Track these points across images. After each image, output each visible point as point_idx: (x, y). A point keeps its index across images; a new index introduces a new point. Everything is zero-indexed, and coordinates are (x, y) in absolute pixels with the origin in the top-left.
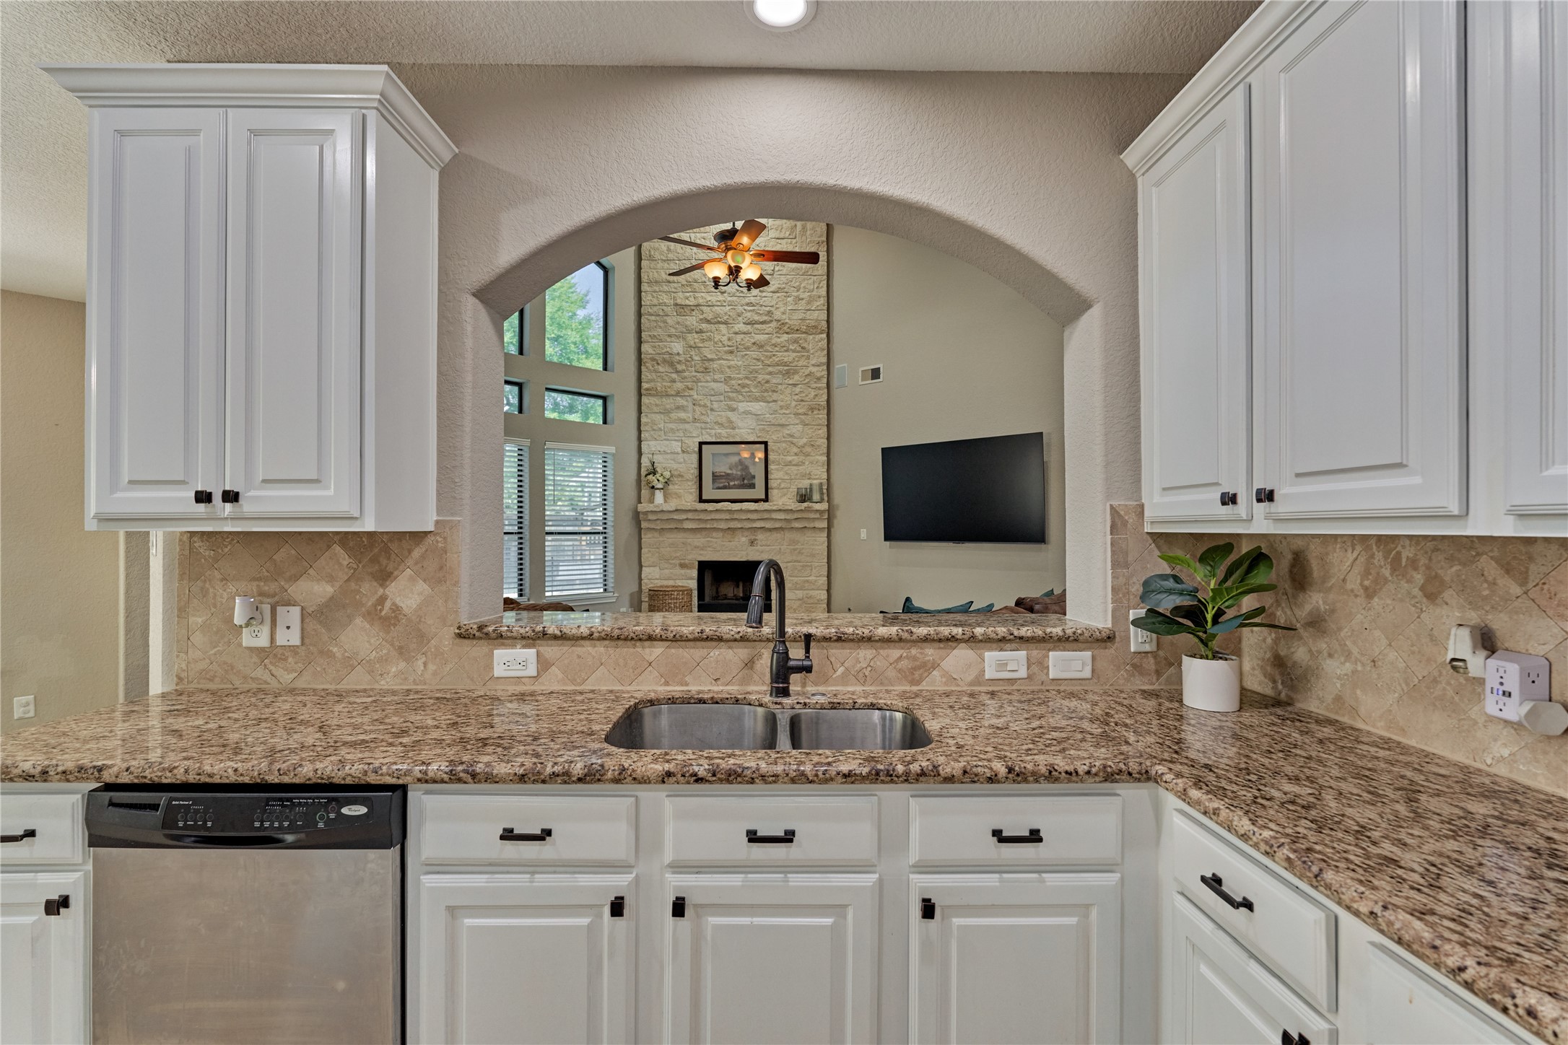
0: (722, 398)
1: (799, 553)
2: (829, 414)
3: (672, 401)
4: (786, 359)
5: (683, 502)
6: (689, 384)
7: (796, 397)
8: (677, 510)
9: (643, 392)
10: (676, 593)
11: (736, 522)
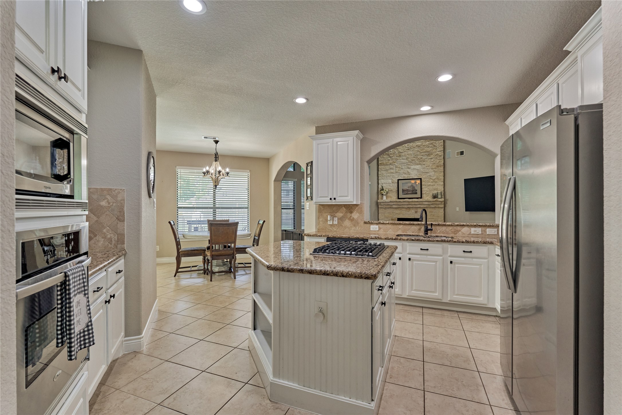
0: (405, 165)
1: (433, 216)
2: (444, 168)
4: (428, 150)
5: (392, 199)
6: (394, 161)
7: (432, 163)
8: (390, 202)
9: (379, 164)
11: (411, 205)
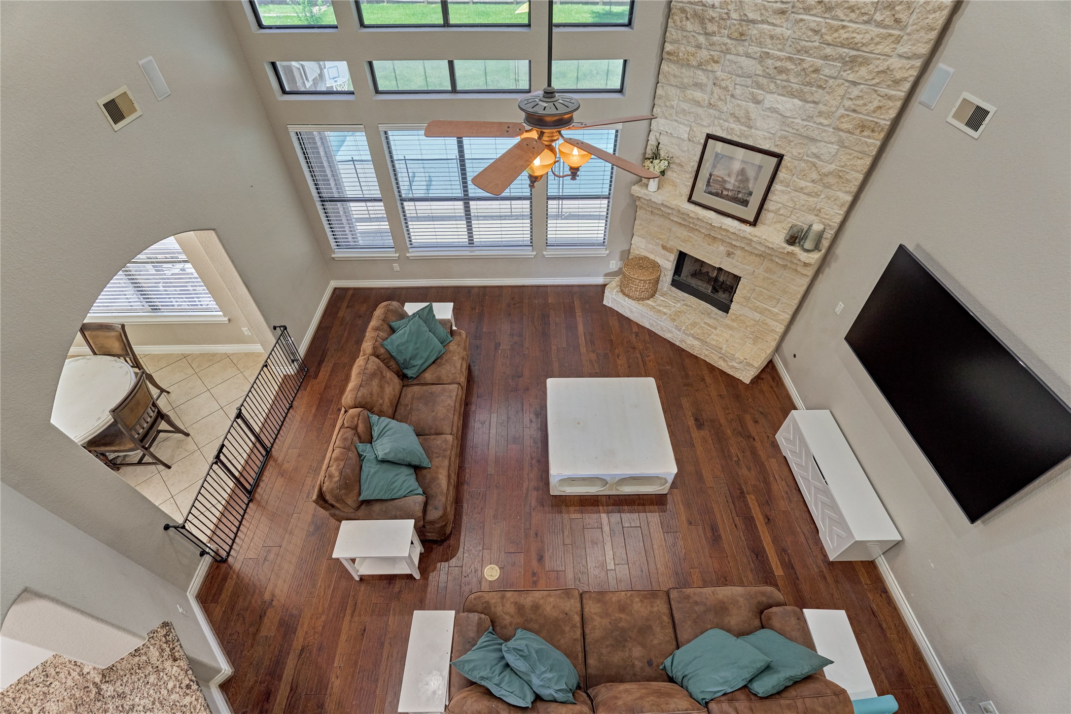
0: (749, 81)
2: (886, 140)
3: (692, 74)
4: (858, 38)
7: (848, 103)
8: (665, 205)
9: (665, 56)
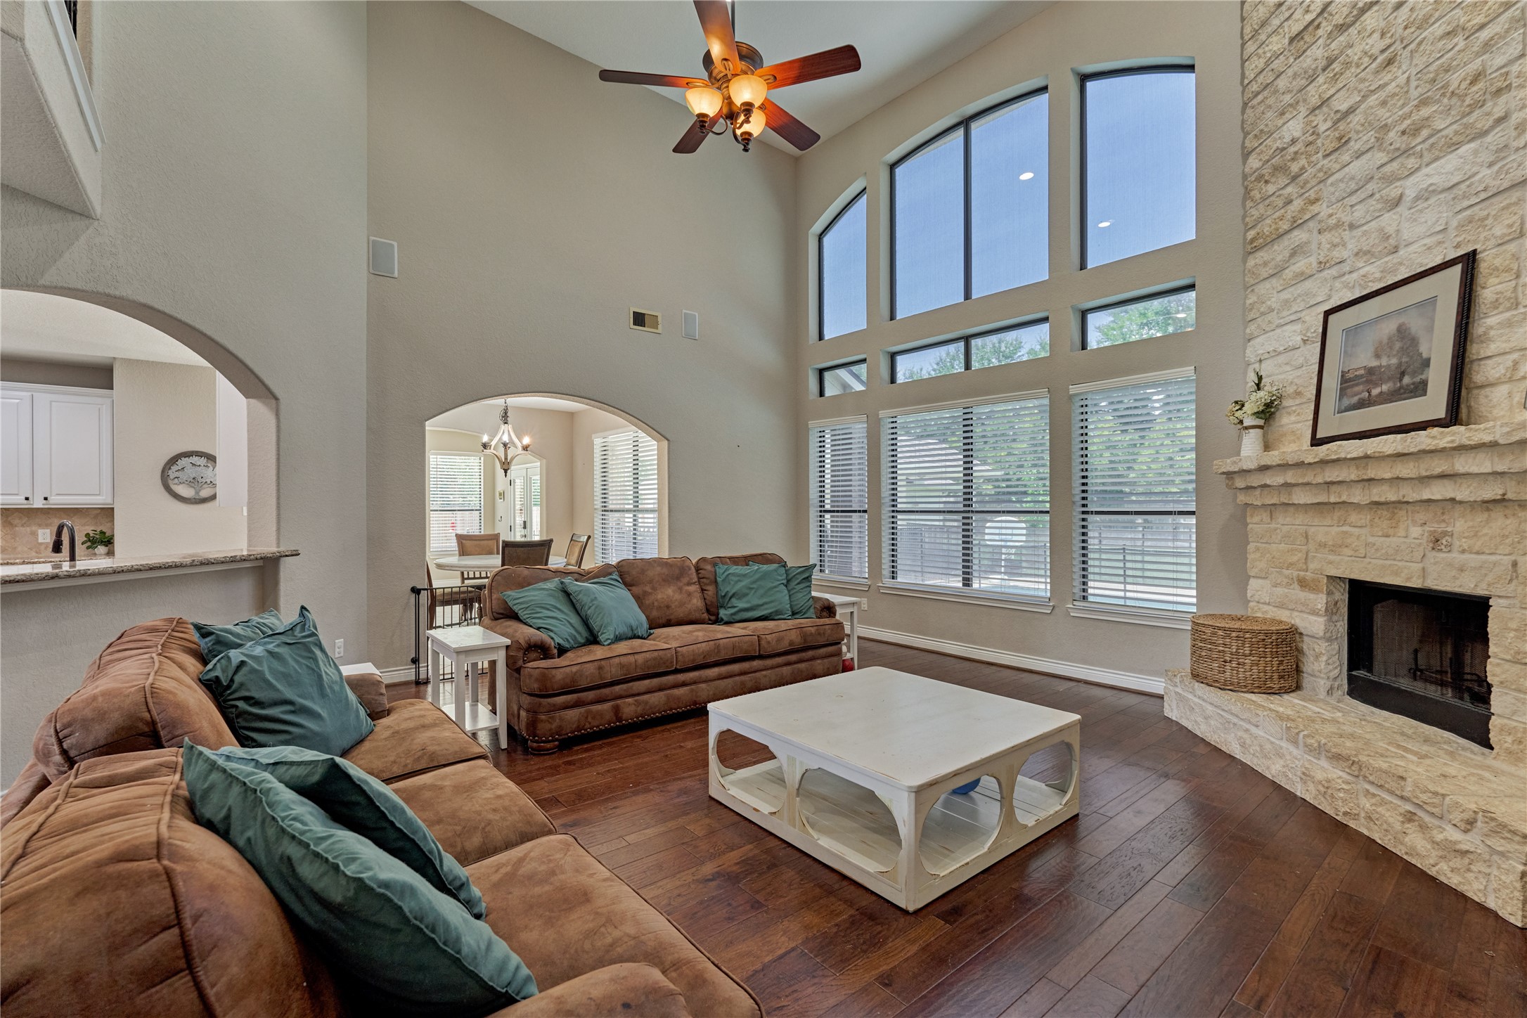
3: (1286, 244)
6: (1313, 192)
9: (1249, 248)
10: (1208, 631)
